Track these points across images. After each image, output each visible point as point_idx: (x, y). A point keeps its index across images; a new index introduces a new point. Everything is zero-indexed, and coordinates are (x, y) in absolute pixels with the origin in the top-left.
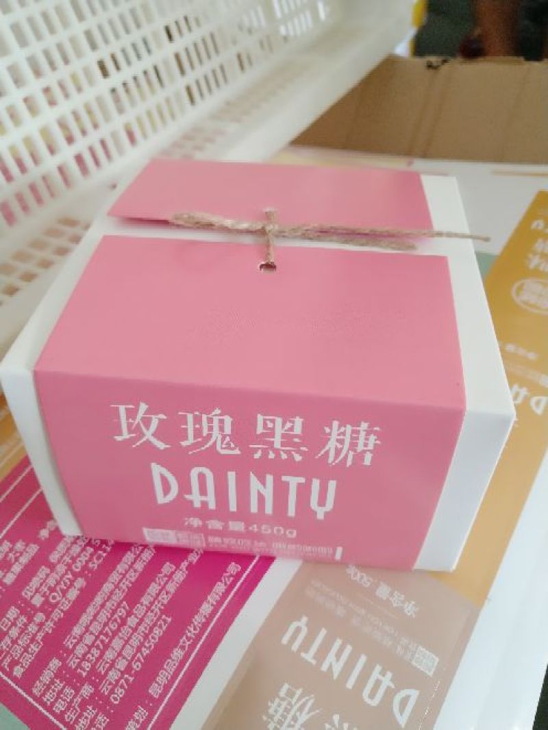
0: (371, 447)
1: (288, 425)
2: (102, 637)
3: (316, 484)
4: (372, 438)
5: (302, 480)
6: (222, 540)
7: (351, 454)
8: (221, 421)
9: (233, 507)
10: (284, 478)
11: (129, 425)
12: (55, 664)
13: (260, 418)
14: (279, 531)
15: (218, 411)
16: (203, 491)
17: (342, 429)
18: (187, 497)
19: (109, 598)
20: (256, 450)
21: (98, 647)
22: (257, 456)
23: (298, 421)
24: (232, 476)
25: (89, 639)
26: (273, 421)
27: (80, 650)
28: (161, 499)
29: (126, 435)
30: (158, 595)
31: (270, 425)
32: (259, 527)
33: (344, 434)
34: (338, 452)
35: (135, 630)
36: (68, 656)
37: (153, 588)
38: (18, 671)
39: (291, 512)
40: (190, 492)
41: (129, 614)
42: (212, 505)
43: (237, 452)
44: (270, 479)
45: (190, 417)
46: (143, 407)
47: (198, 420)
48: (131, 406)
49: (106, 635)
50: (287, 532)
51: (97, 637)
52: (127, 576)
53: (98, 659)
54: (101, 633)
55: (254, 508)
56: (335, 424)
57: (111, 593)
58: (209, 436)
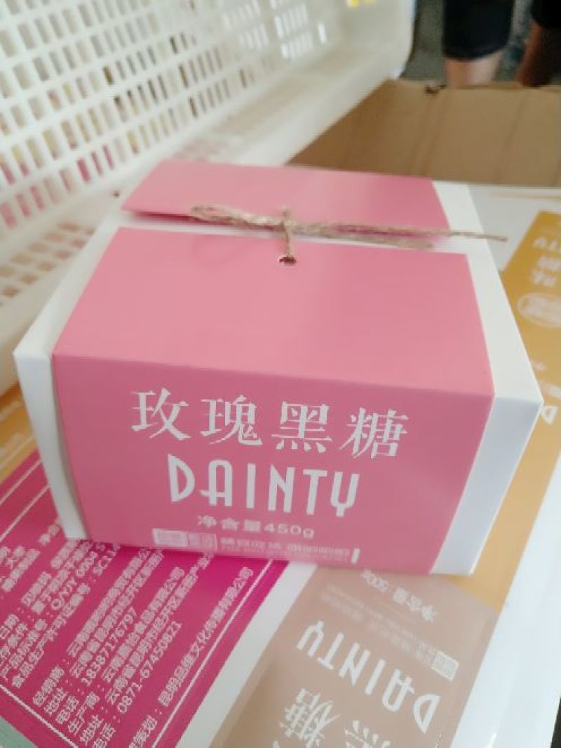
0: (396, 437)
1: (314, 413)
2: (108, 644)
3: (338, 477)
4: (399, 427)
5: (324, 473)
6: (236, 542)
7: (376, 445)
8: (245, 410)
9: (250, 503)
10: (306, 472)
11: (149, 413)
12: (57, 673)
13: (285, 406)
14: (296, 530)
15: (242, 398)
16: (221, 487)
17: (369, 418)
18: (204, 493)
19: (115, 604)
20: (279, 440)
21: (103, 655)
22: (280, 446)
23: (324, 409)
24: (252, 469)
25: (94, 646)
26: (298, 409)
27: (85, 658)
28: (176, 496)
29: (144, 425)
30: (167, 601)
31: (295, 413)
32: (276, 527)
33: (370, 422)
34: (363, 442)
35: (143, 636)
36: (71, 665)
37: (162, 594)
38: (18, 682)
39: (310, 509)
40: (206, 488)
41: (137, 620)
42: (228, 502)
43: (259, 443)
44: (291, 472)
45: (213, 404)
46: (165, 394)
47: (220, 408)
48: (151, 393)
49: (113, 642)
50: (304, 532)
51: (103, 645)
52: (134, 581)
53: (103, 667)
54: (107, 640)
55: (272, 506)
56: (362, 411)
57: (118, 598)
58: (232, 425)
